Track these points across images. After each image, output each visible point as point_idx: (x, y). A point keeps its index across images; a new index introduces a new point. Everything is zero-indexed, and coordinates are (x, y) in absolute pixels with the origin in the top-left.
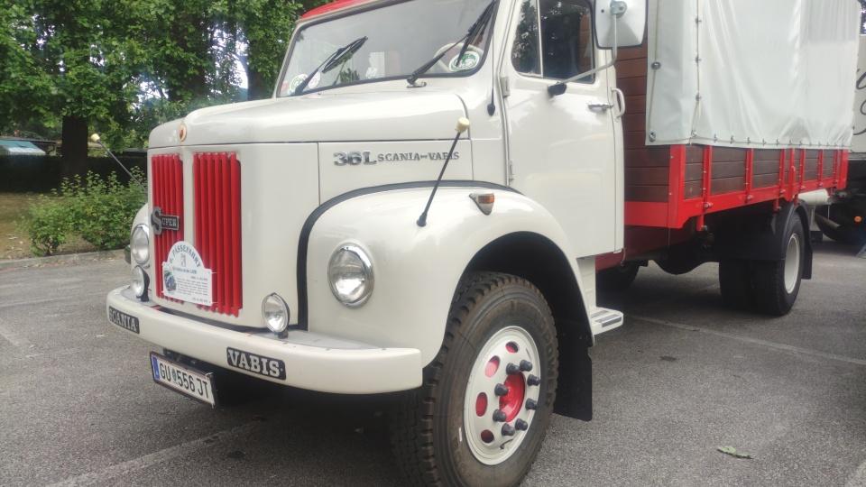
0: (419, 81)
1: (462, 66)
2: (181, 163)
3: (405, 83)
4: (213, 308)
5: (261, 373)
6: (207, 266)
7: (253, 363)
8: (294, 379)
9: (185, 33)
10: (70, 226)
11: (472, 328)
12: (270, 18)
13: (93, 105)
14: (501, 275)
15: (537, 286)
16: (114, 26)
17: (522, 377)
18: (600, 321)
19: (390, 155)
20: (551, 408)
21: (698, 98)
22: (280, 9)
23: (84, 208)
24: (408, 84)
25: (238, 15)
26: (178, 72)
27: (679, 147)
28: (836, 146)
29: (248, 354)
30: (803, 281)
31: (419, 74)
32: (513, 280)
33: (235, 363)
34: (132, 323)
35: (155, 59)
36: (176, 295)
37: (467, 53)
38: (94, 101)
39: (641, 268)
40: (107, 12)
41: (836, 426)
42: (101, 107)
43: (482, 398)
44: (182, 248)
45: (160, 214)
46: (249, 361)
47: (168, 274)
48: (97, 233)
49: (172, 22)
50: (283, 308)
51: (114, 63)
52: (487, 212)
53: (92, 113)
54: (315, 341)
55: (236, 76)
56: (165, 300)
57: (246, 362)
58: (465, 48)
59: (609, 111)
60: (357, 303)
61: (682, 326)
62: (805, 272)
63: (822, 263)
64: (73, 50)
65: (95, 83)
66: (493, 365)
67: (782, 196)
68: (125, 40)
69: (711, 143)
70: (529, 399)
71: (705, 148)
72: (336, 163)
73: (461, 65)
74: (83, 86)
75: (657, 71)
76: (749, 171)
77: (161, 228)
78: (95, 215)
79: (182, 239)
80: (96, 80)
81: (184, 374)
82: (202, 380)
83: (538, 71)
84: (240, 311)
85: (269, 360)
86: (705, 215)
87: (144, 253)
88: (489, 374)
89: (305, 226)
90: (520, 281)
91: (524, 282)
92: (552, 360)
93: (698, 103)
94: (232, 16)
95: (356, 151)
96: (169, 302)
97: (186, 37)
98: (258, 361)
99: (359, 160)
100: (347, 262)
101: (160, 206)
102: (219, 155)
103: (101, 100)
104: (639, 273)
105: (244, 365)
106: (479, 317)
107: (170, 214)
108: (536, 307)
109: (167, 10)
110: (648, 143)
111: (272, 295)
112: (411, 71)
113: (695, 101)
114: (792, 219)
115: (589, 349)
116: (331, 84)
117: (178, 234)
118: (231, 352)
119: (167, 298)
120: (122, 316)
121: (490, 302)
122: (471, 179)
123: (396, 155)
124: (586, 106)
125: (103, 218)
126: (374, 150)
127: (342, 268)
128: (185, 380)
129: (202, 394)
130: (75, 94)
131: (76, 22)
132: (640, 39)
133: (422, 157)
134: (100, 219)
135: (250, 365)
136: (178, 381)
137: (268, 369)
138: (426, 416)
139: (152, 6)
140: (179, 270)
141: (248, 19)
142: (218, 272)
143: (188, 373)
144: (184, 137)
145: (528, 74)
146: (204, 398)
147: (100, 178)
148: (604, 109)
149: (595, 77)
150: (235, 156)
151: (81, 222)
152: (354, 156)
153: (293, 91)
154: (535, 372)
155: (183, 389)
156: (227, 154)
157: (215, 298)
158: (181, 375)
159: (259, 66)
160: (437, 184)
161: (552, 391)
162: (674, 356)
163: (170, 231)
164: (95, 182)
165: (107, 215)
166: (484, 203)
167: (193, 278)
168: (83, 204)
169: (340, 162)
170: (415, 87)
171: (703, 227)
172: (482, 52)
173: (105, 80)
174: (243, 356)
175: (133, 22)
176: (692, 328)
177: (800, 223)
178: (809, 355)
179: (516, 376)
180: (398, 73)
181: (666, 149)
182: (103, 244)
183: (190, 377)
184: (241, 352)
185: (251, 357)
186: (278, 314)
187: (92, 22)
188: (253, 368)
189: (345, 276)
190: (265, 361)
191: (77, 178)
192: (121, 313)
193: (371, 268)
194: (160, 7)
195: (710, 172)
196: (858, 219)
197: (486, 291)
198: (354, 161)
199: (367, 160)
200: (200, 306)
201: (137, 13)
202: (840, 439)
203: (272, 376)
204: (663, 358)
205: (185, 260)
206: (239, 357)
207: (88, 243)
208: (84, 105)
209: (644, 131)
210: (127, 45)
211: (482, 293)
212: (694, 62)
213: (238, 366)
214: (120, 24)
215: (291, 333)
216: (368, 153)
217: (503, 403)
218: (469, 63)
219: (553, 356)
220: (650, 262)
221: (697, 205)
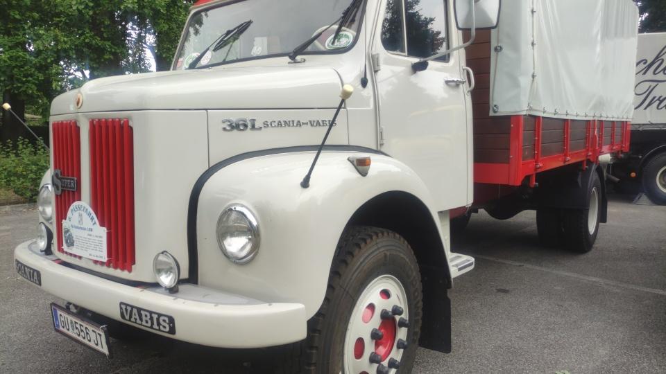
0: (299, 58)
1: (337, 45)
2: (78, 129)
3: (287, 59)
4: (108, 264)
5: (151, 327)
6: (102, 225)
7: (144, 318)
8: (184, 333)
9: (103, 26)
10: (3, 183)
11: (351, 279)
12: (173, 14)
13: (24, 83)
14: (375, 229)
15: (405, 238)
16: (41, 18)
17: (394, 320)
18: (457, 265)
19: (274, 122)
20: (417, 343)
21: (533, 76)
22: (181, 7)
23: (15, 167)
24: (290, 60)
25: (146, 11)
26: (96, 56)
27: (518, 117)
28: (623, 118)
29: (139, 310)
30: (601, 224)
31: (300, 51)
32: (386, 234)
33: (127, 317)
34: (34, 276)
35: (76, 46)
36: (74, 250)
37: (341, 33)
38: (24, 80)
39: (473, 214)
40: (36, 7)
41: (647, 349)
42: (30, 85)
43: (360, 343)
44: (79, 208)
45: (60, 176)
46: (140, 316)
47: (68, 231)
48: (26, 188)
49: (91, 16)
50: (174, 265)
51: (41, 48)
52: (364, 174)
53: (23, 89)
54: (204, 296)
55: (146, 62)
56: (65, 255)
57: (137, 317)
58: (339, 30)
59: (461, 86)
60: (244, 260)
61: (510, 262)
62: (602, 218)
63: (614, 209)
64: (6, 37)
65: (25, 64)
66: (369, 312)
67: (588, 158)
68: (50, 30)
69: (542, 115)
70: (400, 340)
71: (536, 118)
72: (224, 129)
73: (336, 43)
74: (14, 67)
75: (499, 53)
76: (567, 138)
77: (60, 188)
78: (24, 173)
79: (79, 199)
80: (26, 62)
81: (81, 325)
82: (98, 332)
83: (403, 51)
84: (133, 266)
85: (160, 315)
86: (537, 174)
87: (50, 210)
88: (365, 321)
89: (195, 186)
90: (391, 234)
91: (394, 235)
92: (418, 302)
93: (533, 81)
94: (141, 11)
95: (243, 117)
96: (69, 256)
97: (102, 29)
98: (149, 317)
99: (246, 126)
100: (235, 221)
101: (60, 169)
102: (113, 121)
103: (30, 79)
104: (471, 218)
105: (136, 319)
106: (357, 269)
107: (68, 176)
108: (405, 257)
109: (87, 6)
110: (491, 114)
111: (162, 253)
112: (291, 49)
113: (531, 78)
114: (594, 176)
115: (448, 290)
116: (221, 61)
117: (76, 196)
118: (124, 307)
119: (66, 253)
120: (26, 268)
121: (366, 254)
122: (347, 144)
123: (280, 122)
124: (443, 82)
125: (32, 175)
126: (260, 117)
127: (229, 227)
128: (82, 331)
129: (97, 345)
130: (8, 73)
131: (9, 15)
132: (495, 22)
133: (303, 123)
134: (29, 177)
135: (141, 320)
136: (76, 331)
137: (159, 324)
138: (309, 365)
139: (74, 3)
140: (77, 227)
141: (154, 14)
142: (112, 231)
143: (85, 325)
144: (80, 105)
145: (395, 52)
146: (99, 348)
147: (29, 143)
148: (457, 84)
149: (449, 57)
150: (128, 121)
151: (12, 179)
152: (241, 123)
153: (187, 67)
154: (405, 316)
155: (80, 338)
156: (120, 120)
157: (109, 254)
158: (78, 326)
159: (164, 53)
160: (320, 148)
161: (418, 330)
162: (507, 289)
163: (69, 191)
164: (25, 146)
165: (35, 173)
166: (361, 166)
167: (90, 235)
168: (14, 164)
169: (228, 128)
170: (295, 62)
171: (534, 183)
172: (355, 33)
173: (34, 62)
174: (135, 311)
175: (58, 15)
176: (518, 264)
177: (599, 179)
178: (614, 286)
179: (388, 320)
180: (279, 51)
181: (507, 118)
182: (31, 197)
183: (86, 328)
184: (133, 307)
185: (142, 312)
186: (169, 271)
187: (22, 14)
188: (144, 323)
189: (232, 235)
190: (155, 317)
191: (8, 143)
192: (25, 266)
193: (258, 227)
194: (81, 3)
195: (540, 139)
196: (633, 175)
197: (363, 245)
198: (241, 128)
199: (253, 127)
200: (96, 262)
201: (61, 8)
202: (654, 361)
203: (162, 331)
204: (499, 291)
205: (82, 219)
206: (131, 312)
207: (19, 197)
208: (15, 82)
209: (489, 103)
210: (52, 33)
211: (358, 246)
212: (531, 46)
213: (130, 320)
214: (48, 17)
215: (182, 287)
216: (254, 120)
217: (377, 345)
218: (343, 42)
219: (419, 298)
220: (479, 210)
221: (531, 165)
